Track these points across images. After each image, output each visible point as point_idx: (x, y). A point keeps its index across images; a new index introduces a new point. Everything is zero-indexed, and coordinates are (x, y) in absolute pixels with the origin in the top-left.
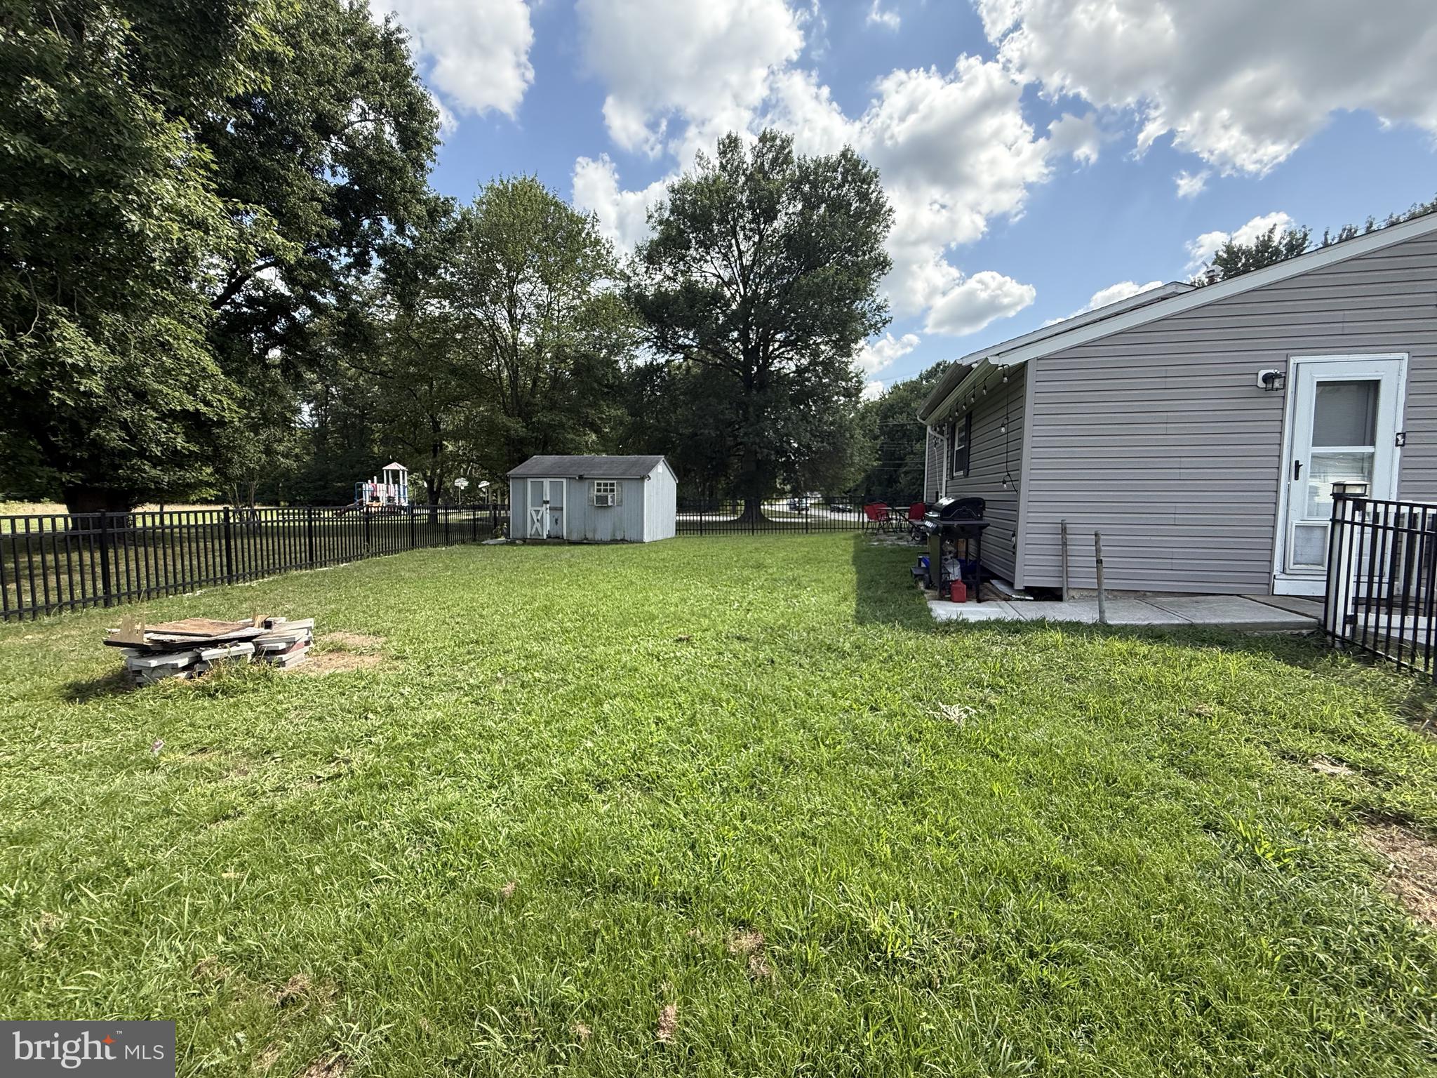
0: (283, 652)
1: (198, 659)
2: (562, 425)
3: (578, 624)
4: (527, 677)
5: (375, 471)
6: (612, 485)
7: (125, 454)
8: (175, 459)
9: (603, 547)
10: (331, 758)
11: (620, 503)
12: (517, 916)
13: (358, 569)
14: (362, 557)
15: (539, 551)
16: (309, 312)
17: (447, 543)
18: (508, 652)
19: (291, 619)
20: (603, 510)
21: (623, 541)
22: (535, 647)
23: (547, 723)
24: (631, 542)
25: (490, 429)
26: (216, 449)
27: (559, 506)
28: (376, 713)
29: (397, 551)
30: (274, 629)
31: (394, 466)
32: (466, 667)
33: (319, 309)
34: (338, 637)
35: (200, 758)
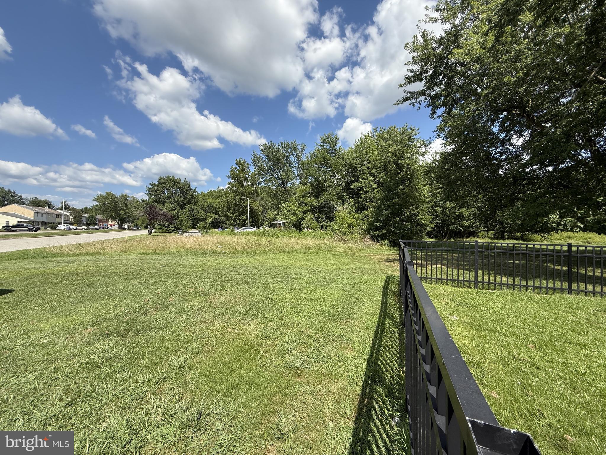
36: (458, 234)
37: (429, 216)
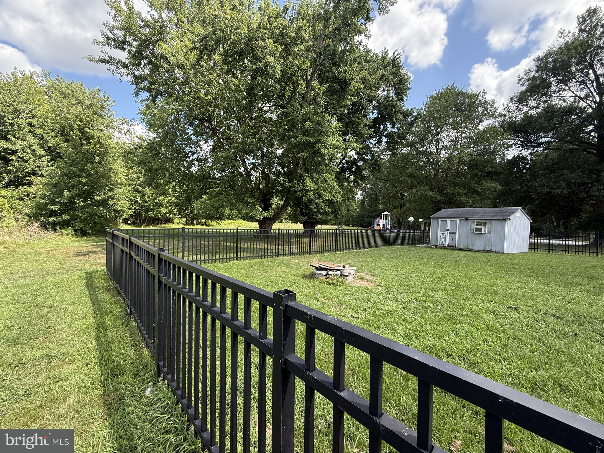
0: (347, 276)
1: (328, 274)
2: (459, 194)
3: (453, 288)
4: (426, 304)
5: (379, 215)
6: (486, 222)
7: (315, 212)
8: (325, 213)
9: (478, 254)
10: (357, 312)
11: (490, 232)
12: (406, 382)
13: (370, 251)
14: (372, 247)
15: (442, 252)
16: (362, 162)
17: (403, 244)
18: (419, 292)
19: (350, 266)
20: (479, 235)
21: (490, 251)
22: (431, 293)
23: (430, 324)
24: (495, 252)
25: (424, 198)
26: (335, 210)
27: (454, 232)
28: (371, 302)
29: (384, 246)
30: (346, 268)
31: (386, 213)
32: (402, 295)
33: (365, 161)
34: (362, 274)
35: (327, 301)
36: (156, 221)
37: (126, 201)
